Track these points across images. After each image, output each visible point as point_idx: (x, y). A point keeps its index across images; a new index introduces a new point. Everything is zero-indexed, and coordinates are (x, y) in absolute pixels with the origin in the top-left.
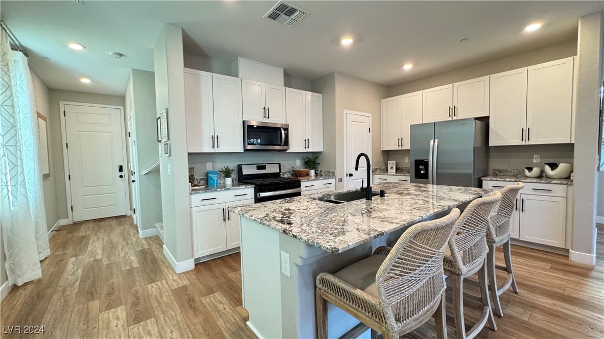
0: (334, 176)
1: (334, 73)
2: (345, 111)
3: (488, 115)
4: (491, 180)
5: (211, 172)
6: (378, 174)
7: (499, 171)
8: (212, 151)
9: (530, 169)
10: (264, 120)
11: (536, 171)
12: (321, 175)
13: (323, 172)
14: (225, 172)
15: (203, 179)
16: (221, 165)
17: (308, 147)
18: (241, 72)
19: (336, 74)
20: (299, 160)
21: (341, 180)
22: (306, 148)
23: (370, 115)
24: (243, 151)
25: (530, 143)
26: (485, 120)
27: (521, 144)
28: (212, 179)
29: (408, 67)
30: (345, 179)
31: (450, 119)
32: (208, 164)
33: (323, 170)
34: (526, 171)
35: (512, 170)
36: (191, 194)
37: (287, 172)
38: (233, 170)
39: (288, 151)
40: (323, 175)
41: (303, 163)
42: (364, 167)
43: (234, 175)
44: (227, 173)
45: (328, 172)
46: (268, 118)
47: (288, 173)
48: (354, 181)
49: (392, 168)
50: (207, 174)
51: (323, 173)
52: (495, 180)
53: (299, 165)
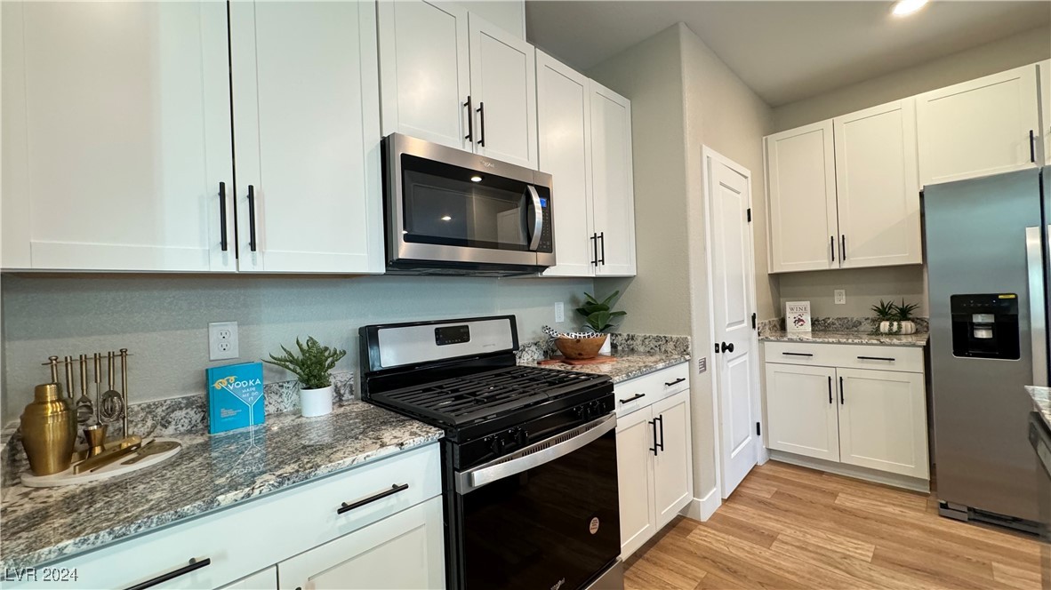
0: (685, 352)
2: (708, 153)
5: (226, 369)
8: (222, 263)
10: (468, 147)
12: (632, 351)
13: (639, 341)
14: (302, 364)
15: (190, 403)
17: (603, 261)
19: (683, 29)
20: (562, 305)
21: (704, 364)
22: (596, 262)
23: (747, 173)
24: (382, 270)
28: (231, 400)
30: (714, 360)
32: (216, 330)
33: (640, 334)
38: (337, 355)
39: (547, 273)
40: (641, 349)
41: (571, 314)
43: (344, 373)
44: (312, 369)
45: (658, 339)
46: (482, 142)
47: (534, 348)
49: (800, 320)
50: (207, 378)
51: (637, 344)
53: (562, 320)
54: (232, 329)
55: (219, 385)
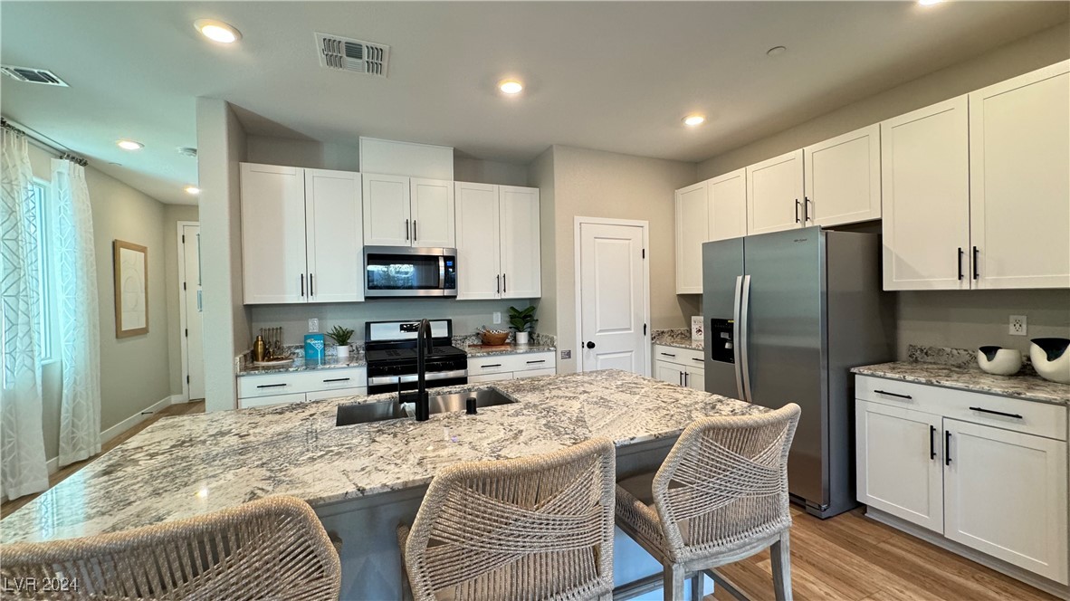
0: (554, 346)
1: (551, 146)
2: (578, 219)
3: (879, 217)
4: (873, 375)
5: (312, 336)
6: (666, 345)
7: (922, 350)
8: (303, 300)
9: (990, 352)
10: (408, 244)
11: (1005, 358)
12: (536, 344)
14: (337, 336)
15: (302, 347)
16: (333, 323)
17: (506, 290)
18: (365, 162)
19: (554, 147)
20: (499, 314)
21: (568, 355)
22: (500, 291)
23: (645, 223)
24: (364, 300)
25: (983, 284)
26: (872, 229)
27: (958, 288)
28: (313, 347)
29: (694, 121)
30: (579, 352)
31: (799, 226)
32: (312, 321)
34: (982, 357)
35: (955, 352)
36: (237, 377)
37: (470, 336)
38: (355, 333)
39: (458, 298)
41: (508, 319)
42: (629, 329)
43: (358, 342)
44: (342, 338)
45: (546, 337)
46: (414, 238)
48: (601, 357)
49: (700, 331)
50: (306, 338)
52: (880, 377)
53: (500, 322)
54: (316, 321)
55: (309, 341)
